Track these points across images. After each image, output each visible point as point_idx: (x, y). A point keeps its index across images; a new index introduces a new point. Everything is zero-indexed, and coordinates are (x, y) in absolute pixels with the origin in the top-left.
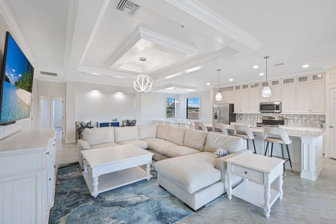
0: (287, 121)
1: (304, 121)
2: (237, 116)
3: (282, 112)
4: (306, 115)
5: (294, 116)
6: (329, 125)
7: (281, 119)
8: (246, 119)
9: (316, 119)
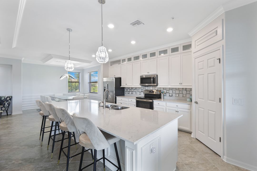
0: (163, 95)
1: (177, 95)
2: (125, 90)
3: (158, 85)
4: (179, 88)
5: (169, 90)
6: (195, 101)
7: (159, 93)
8: (136, 93)
9: (187, 93)
